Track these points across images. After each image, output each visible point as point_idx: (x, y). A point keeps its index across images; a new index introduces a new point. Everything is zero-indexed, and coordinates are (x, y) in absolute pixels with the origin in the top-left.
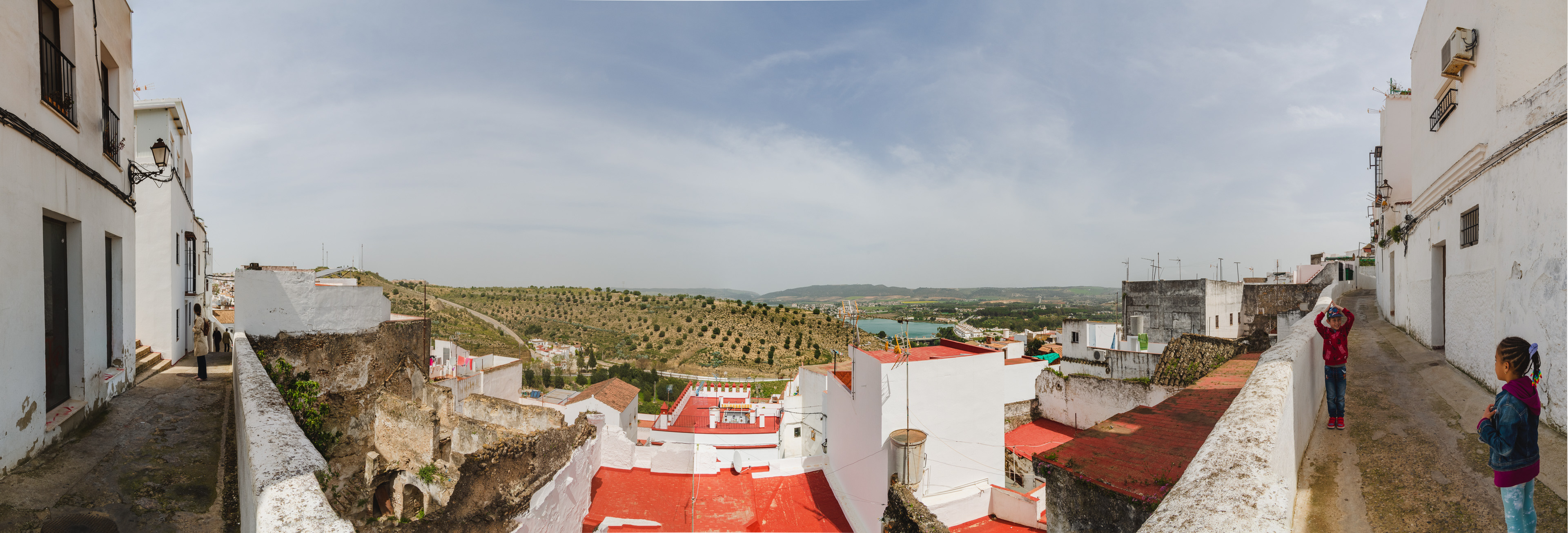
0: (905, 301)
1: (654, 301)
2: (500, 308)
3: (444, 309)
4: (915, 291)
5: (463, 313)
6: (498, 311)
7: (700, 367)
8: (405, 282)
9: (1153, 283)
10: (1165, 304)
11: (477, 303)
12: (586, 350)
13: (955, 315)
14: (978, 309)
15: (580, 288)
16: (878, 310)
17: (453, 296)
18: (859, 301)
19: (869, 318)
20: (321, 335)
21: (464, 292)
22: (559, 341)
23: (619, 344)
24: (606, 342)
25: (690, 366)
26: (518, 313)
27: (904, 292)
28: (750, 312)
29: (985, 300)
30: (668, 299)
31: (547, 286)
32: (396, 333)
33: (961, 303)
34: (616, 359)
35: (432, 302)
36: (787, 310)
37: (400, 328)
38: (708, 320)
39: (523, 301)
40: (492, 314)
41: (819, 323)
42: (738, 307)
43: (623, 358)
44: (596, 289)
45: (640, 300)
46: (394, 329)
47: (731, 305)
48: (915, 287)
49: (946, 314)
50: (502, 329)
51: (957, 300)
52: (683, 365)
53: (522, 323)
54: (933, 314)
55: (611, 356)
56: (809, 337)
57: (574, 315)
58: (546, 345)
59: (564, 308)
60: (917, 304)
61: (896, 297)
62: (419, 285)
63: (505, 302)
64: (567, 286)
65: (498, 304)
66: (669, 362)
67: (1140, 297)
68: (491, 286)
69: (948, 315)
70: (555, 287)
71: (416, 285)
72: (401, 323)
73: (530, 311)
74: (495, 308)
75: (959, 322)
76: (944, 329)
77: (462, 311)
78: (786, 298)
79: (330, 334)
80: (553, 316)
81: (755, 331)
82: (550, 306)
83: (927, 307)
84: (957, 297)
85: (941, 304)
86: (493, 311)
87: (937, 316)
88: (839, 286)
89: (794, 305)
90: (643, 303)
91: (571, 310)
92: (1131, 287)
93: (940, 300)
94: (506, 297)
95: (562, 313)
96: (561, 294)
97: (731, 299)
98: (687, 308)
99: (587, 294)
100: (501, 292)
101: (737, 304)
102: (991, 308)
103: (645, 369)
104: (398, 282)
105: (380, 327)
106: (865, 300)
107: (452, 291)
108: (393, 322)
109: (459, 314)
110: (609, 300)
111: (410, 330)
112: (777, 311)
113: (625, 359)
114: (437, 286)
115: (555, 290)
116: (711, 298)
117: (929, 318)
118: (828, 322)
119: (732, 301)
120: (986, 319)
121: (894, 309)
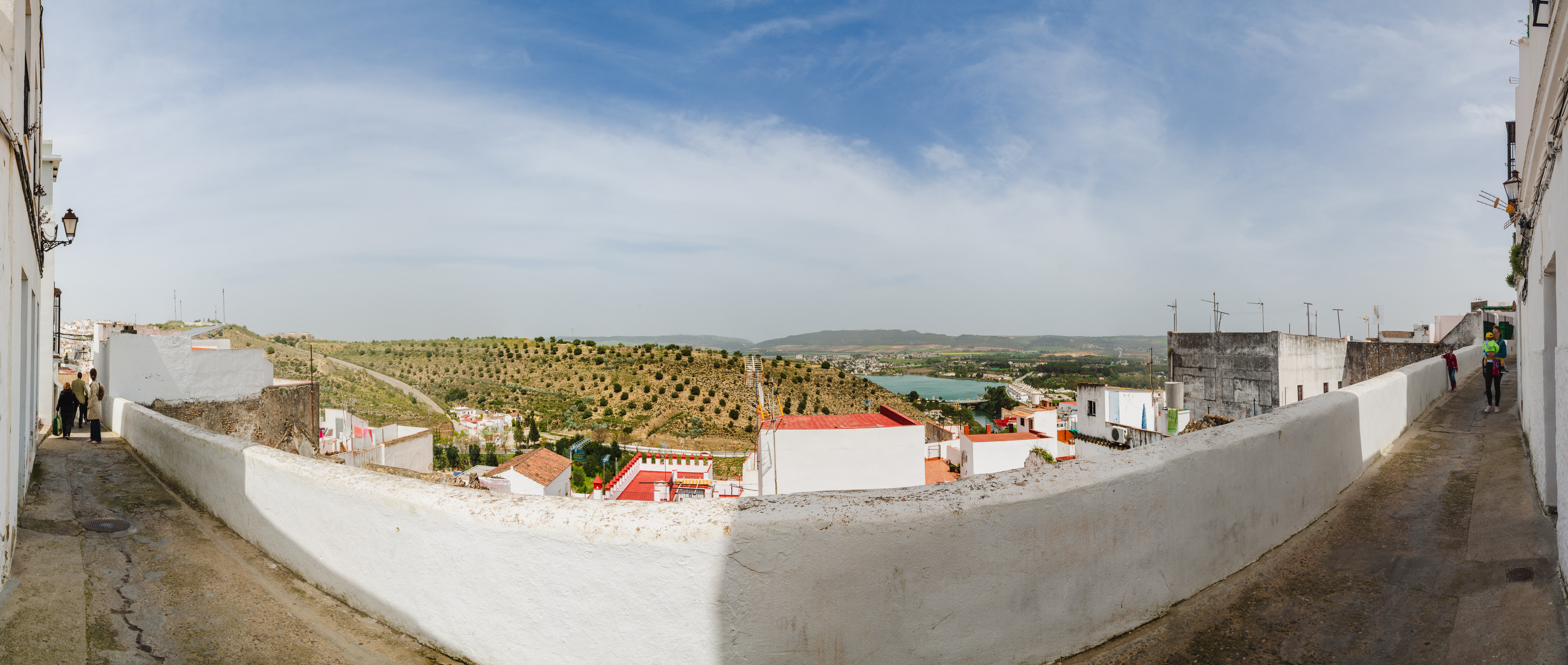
0: (944, 352)
1: (613, 352)
2: (411, 367)
3: (337, 371)
4: (956, 339)
5: (361, 375)
6: (409, 372)
7: (675, 437)
8: (282, 337)
9: (1208, 335)
10: (1223, 366)
11: (381, 362)
12: (526, 420)
13: (1009, 371)
14: (1038, 364)
15: (516, 339)
16: (909, 364)
17: (348, 353)
18: (885, 351)
19: (897, 374)
20: (199, 403)
21: (362, 348)
22: (491, 408)
23: (568, 411)
24: (551, 407)
25: (662, 437)
26: (435, 374)
27: (942, 340)
28: (738, 366)
29: (1048, 352)
30: (631, 351)
31: (473, 337)
32: (280, 399)
33: (1017, 356)
34: (566, 430)
35: (320, 363)
36: (787, 363)
37: (285, 394)
38: (684, 377)
39: (441, 358)
40: (402, 376)
41: (830, 380)
42: (722, 359)
43: (574, 428)
44: (537, 340)
45: (595, 352)
46: (279, 395)
47: (713, 357)
48: (957, 334)
49: (997, 369)
50: (414, 396)
51: (1012, 351)
52: (652, 436)
53: (440, 386)
54: (979, 370)
55: (559, 427)
56: (817, 398)
57: (509, 374)
58: (474, 413)
59: (495, 365)
60: (959, 356)
61: (932, 347)
62: (301, 340)
63: (417, 359)
64: (499, 336)
65: (409, 363)
66: (635, 433)
67: (1191, 355)
68: (398, 339)
69: (999, 371)
70: (483, 338)
71: (298, 341)
72: (286, 388)
73: (451, 370)
74: (405, 367)
75: (1014, 380)
76: (994, 388)
77: (361, 373)
78: (789, 347)
79: (209, 402)
80: (482, 376)
81: (746, 390)
82: (477, 363)
83: (973, 360)
84: (1011, 348)
85: (990, 356)
86: (403, 372)
87: (985, 371)
88: (857, 331)
89: (799, 357)
90: (599, 356)
91: (505, 367)
92: (1179, 340)
93: (989, 351)
94: (419, 353)
95: (493, 372)
96: (491, 347)
97: (713, 349)
98: (657, 362)
99: (525, 346)
100: (412, 346)
101: (721, 355)
102: (1055, 363)
103: (603, 442)
104: (273, 337)
105: (263, 393)
106: (893, 351)
107: (346, 347)
108: (277, 387)
109: (357, 377)
110: (554, 353)
111: (296, 396)
112: (774, 364)
113: (577, 430)
114: (326, 341)
115: (483, 342)
116: (687, 347)
117: (975, 375)
118: (840, 379)
119: (715, 352)
120: (1049, 376)
121: (930, 362)
